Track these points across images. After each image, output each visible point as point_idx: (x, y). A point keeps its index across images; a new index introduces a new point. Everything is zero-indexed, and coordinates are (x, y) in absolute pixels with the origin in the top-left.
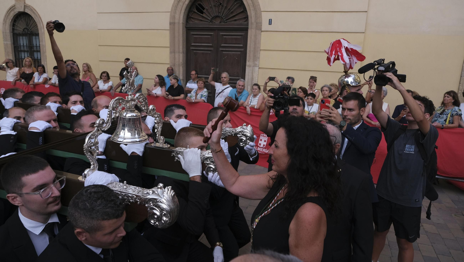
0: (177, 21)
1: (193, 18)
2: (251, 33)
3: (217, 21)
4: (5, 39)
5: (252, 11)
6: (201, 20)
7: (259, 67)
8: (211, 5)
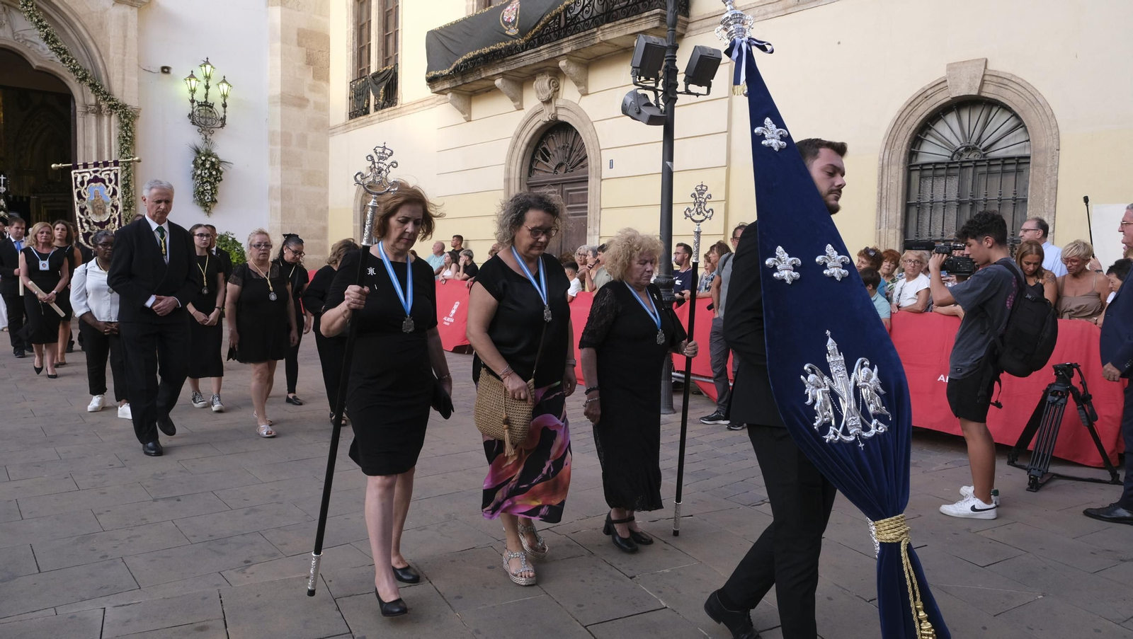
0: (512, 176)
1: (537, 170)
2: (592, 182)
3: (561, 172)
4: (355, 221)
5: (591, 151)
6: (547, 172)
7: (599, 234)
8: (556, 147)
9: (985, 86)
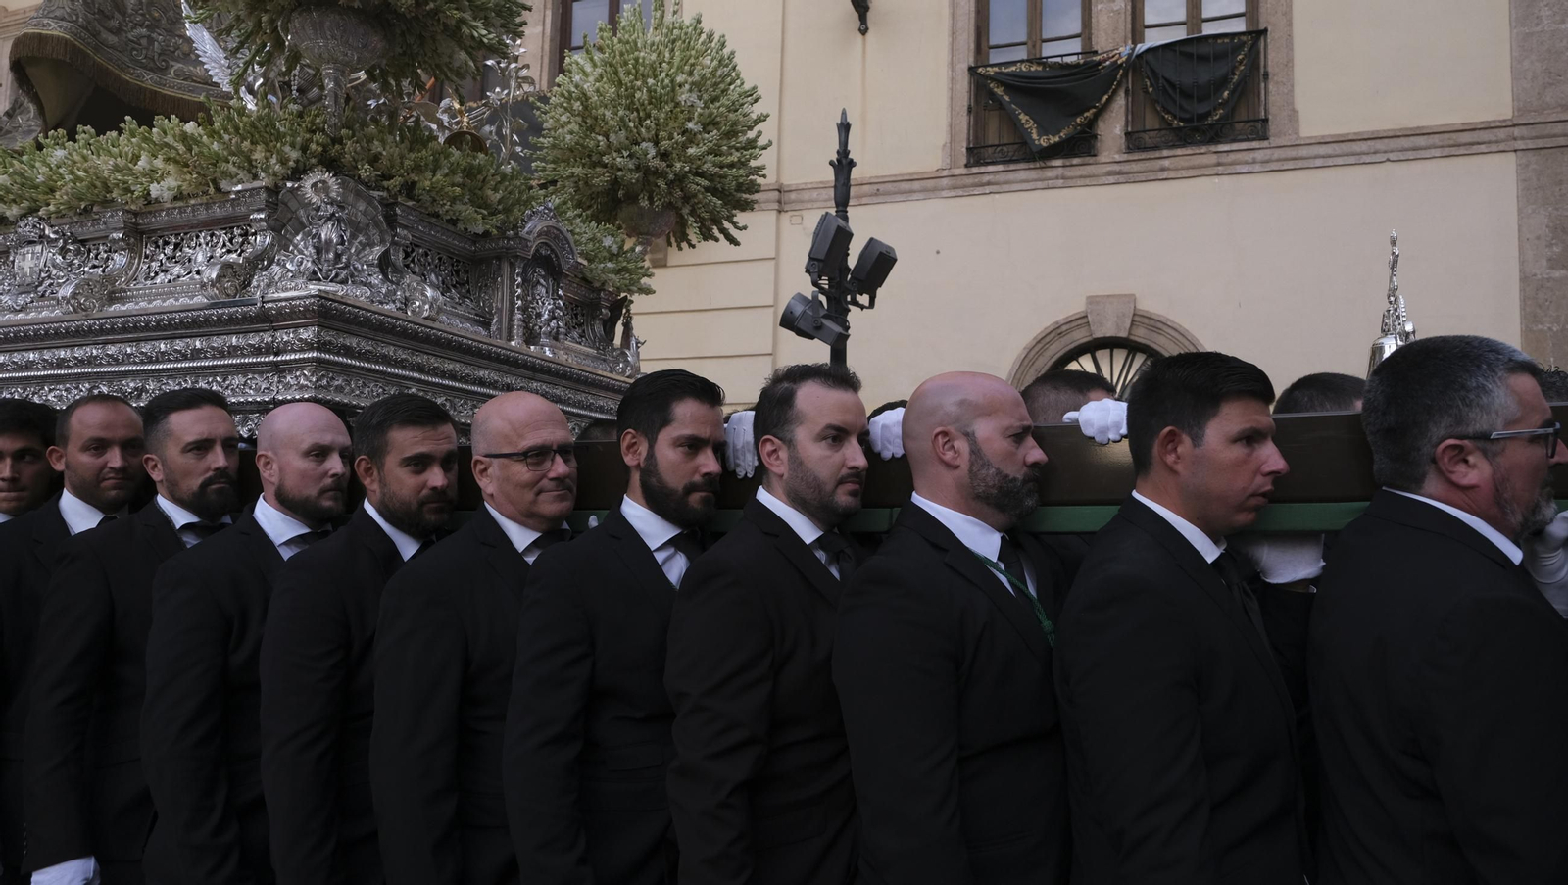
9: (1134, 327)
